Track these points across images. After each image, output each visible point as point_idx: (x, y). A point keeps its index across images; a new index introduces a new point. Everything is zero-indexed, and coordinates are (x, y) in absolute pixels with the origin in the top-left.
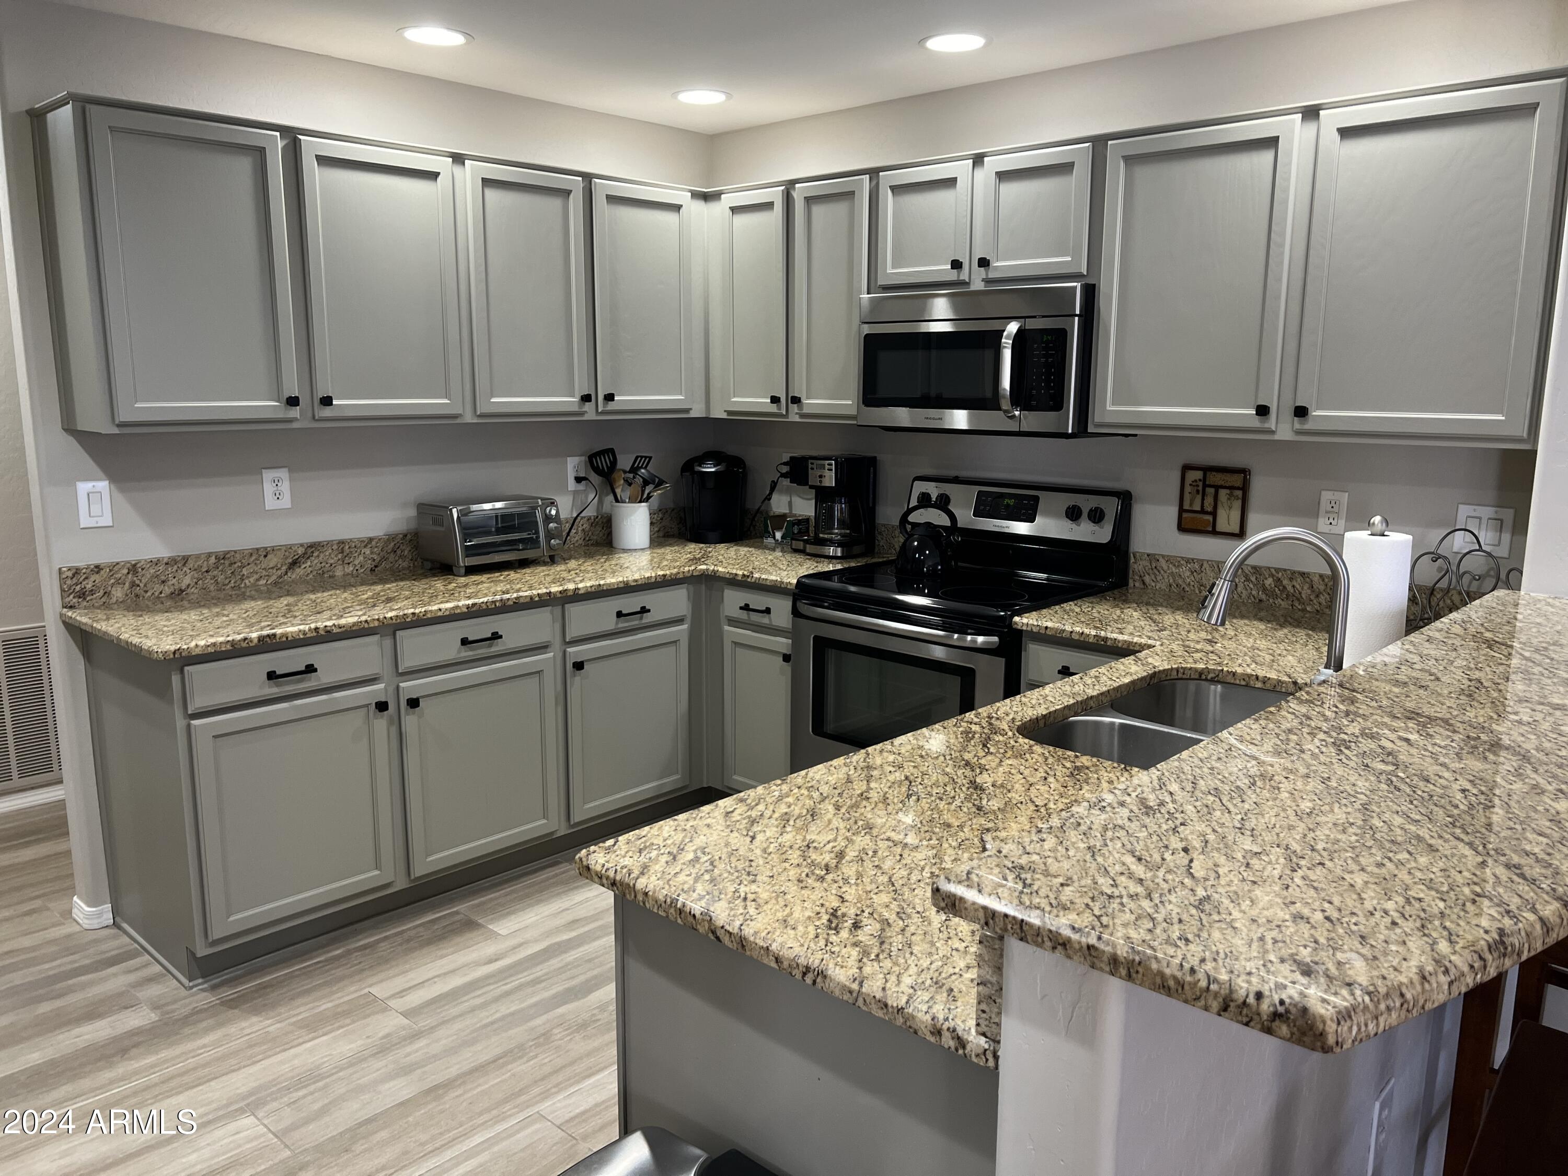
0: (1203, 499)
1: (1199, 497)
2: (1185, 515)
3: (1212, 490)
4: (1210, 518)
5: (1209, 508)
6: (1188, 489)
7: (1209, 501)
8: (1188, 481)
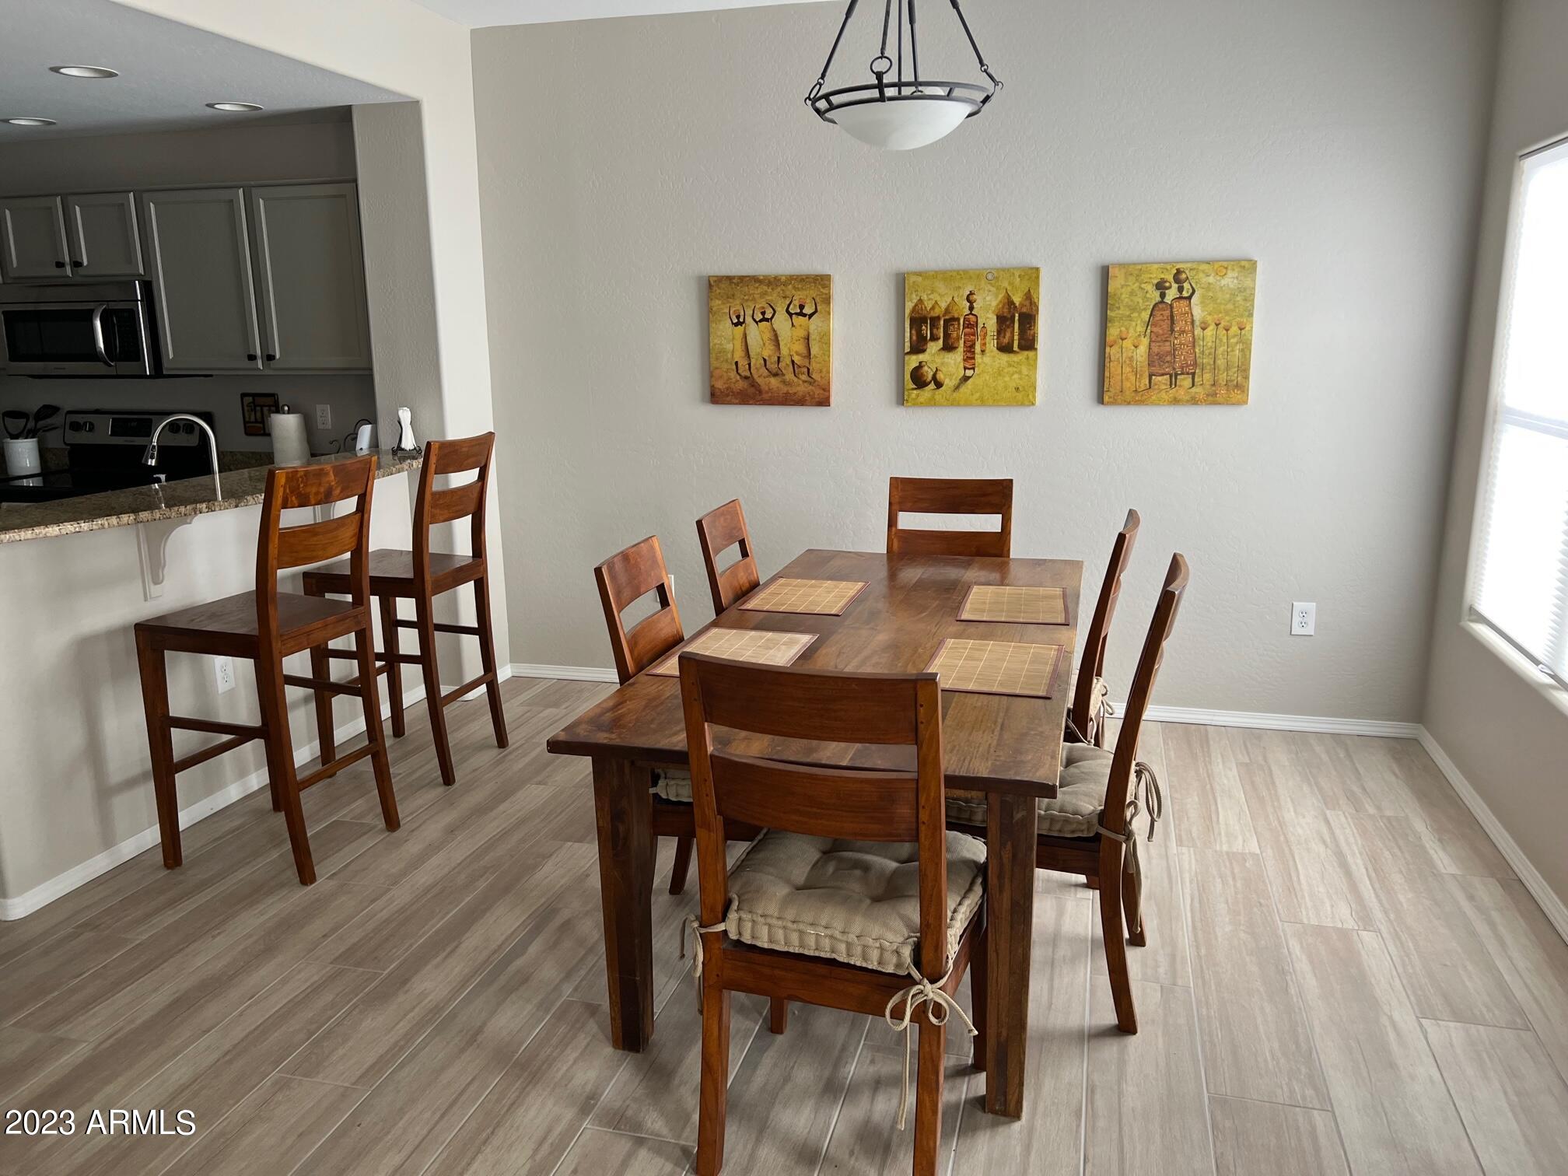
0: (255, 414)
1: (253, 413)
2: (248, 425)
3: (258, 408)
4: (261, 425)
5: (259, 420)
6: (246, 408)
7: (259, 415)
8: (245, 404)
